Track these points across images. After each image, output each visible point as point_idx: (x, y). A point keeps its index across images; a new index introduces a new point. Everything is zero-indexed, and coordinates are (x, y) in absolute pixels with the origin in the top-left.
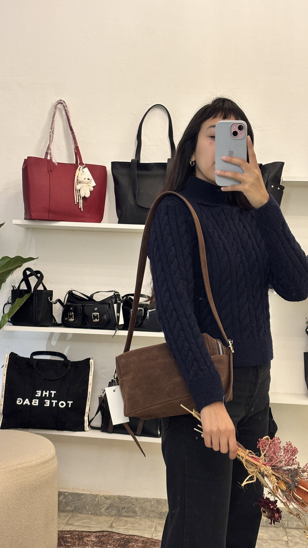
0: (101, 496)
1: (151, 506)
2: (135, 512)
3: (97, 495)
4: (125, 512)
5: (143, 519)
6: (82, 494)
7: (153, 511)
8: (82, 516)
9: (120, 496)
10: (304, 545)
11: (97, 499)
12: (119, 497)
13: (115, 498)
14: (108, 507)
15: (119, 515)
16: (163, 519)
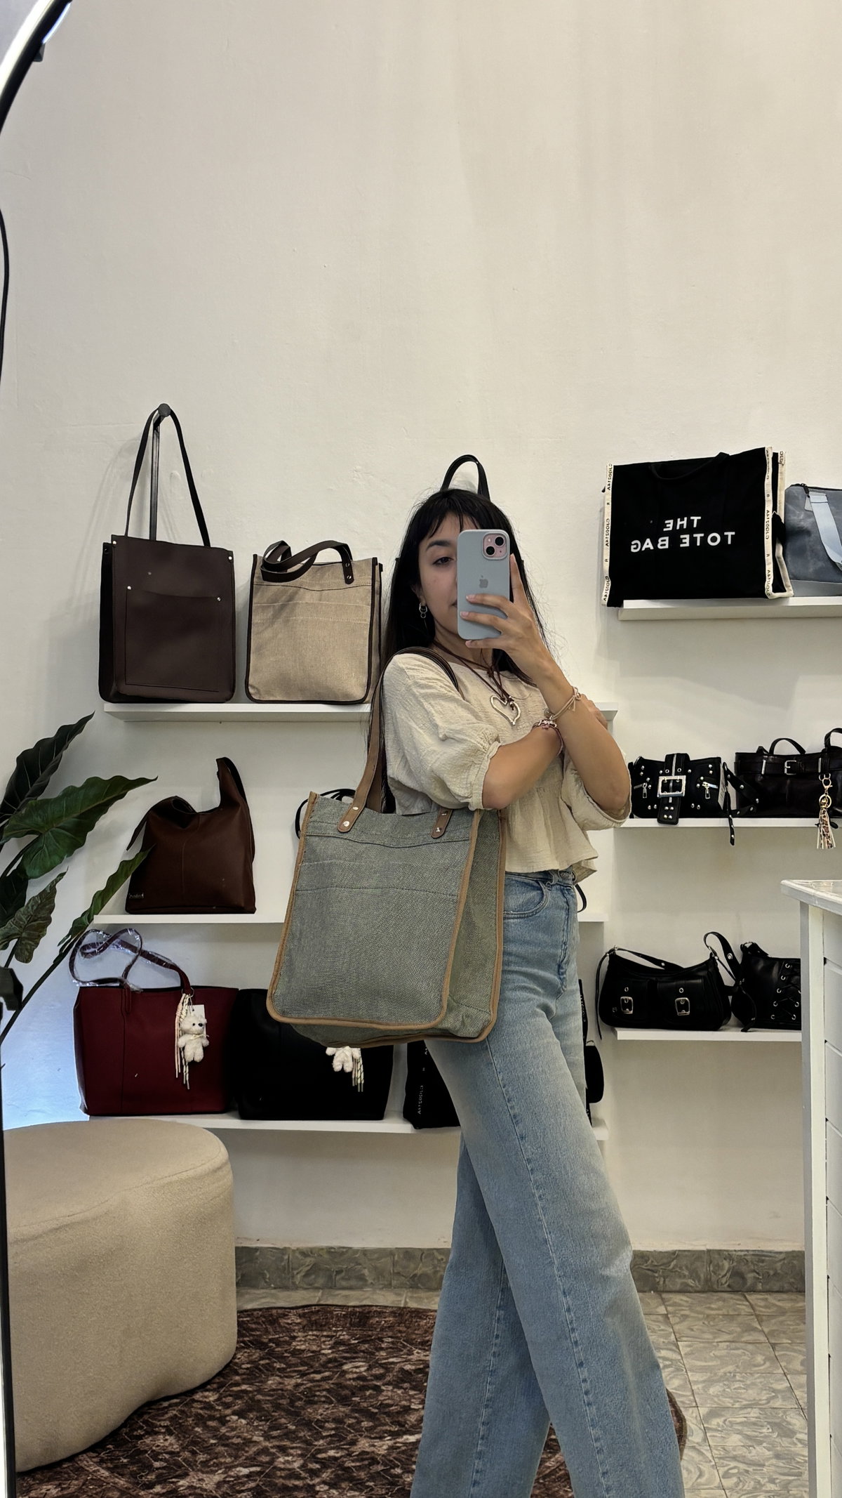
0: (294, 1251)
1: (394, 1264)
2: (362, 1278)
3: (285, 1249)
4: (343, 1279)
5: (378, 1291)
6: (256, 1249)
7: (399, 1273)
8: (257, 1291)
9: (332, 1248)
10: (699, 1319)
12: (330, 1251)
13: (320, 1253)
14: (308, 1271)
15: (331, 1288)
16: (418, 1288)
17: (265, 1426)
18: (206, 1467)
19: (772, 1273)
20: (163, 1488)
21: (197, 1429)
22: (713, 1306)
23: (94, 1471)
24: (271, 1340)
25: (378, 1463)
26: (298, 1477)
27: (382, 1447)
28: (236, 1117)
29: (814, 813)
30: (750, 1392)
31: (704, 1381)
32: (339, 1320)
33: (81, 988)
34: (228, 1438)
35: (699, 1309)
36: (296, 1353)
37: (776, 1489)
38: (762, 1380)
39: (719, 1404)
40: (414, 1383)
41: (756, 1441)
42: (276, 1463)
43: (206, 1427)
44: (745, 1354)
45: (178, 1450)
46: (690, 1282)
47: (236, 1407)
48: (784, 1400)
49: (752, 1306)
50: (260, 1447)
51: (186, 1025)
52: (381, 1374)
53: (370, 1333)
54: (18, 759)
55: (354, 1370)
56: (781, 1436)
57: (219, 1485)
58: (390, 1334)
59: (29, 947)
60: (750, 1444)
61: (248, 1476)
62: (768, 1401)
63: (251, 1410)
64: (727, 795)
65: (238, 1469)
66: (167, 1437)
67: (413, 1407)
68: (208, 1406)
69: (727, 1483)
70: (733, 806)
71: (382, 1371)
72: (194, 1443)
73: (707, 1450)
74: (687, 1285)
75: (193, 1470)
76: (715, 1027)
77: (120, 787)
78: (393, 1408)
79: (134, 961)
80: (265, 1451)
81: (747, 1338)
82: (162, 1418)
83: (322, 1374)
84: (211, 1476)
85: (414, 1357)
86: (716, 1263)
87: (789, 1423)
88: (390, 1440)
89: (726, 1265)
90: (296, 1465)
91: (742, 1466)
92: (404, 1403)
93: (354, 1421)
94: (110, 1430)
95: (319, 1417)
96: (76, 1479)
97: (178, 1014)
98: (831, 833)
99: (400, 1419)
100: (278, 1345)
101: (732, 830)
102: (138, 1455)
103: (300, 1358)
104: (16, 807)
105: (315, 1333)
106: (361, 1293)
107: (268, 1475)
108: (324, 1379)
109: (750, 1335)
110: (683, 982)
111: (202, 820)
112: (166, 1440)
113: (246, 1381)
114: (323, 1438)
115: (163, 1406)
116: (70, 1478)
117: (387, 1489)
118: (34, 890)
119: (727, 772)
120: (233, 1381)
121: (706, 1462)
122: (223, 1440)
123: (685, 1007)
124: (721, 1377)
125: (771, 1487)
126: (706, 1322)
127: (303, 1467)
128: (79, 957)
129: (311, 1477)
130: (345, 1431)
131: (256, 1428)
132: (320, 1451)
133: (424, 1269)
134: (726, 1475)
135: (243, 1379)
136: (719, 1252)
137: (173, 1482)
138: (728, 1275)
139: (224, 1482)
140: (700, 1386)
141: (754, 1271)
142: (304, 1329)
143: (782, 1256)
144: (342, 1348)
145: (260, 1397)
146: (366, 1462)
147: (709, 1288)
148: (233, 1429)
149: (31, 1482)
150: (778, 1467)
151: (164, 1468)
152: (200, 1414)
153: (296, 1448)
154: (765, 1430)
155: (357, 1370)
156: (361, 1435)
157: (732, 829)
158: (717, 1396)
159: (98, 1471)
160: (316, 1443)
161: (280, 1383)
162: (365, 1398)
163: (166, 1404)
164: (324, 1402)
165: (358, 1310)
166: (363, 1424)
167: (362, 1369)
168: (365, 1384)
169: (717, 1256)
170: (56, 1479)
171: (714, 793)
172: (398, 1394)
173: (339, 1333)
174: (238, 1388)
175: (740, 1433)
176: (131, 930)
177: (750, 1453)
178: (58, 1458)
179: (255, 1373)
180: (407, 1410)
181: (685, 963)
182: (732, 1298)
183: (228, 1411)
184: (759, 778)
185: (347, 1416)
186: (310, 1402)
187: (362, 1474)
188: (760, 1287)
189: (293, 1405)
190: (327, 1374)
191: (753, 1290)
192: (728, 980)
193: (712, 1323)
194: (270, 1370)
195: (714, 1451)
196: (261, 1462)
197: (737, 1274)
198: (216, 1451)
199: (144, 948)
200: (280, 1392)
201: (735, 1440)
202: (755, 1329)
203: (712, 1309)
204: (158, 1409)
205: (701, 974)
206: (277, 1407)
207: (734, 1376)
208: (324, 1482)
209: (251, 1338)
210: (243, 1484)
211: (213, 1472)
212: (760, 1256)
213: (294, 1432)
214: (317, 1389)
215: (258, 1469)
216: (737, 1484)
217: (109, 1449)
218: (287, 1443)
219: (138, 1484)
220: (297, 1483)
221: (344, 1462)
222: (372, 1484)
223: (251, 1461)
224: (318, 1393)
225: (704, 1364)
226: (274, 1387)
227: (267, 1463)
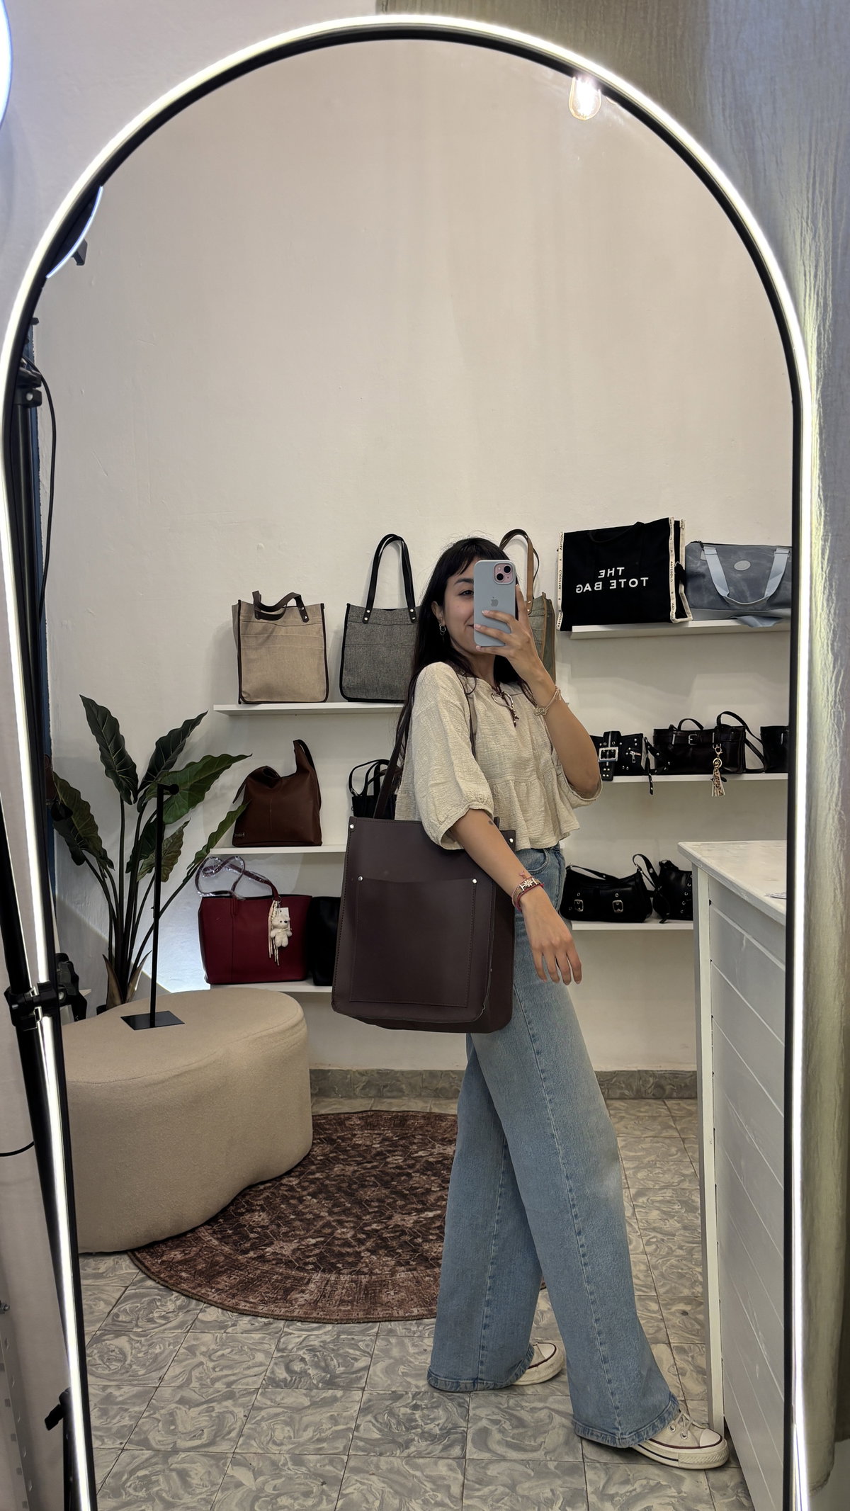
0: (354, 1072)
1: (423, 1081)
2: (401, 1090)
3: (348, 1071)
4: (389, 1091)
5: (412, 1100)
6: (329, 1071)
7: (426, 1087)
8: (330, 1100)
9: (380, 1070)
10: (632, 1120)
11: (349, 1076)
12: (379, 1072)
13: (373, 1073)
14: (364, 1085)
15: (380, 1097)
16: (439, 1097)
17: (329, 1204)
18: (287, 1237)
19: (683, 1085)
20: (255, 1254)
21: (282, 1206)
22: (642, 1110)
23: (208, 1241)
24: (338, 1137)
25: (406, 1234)
26: (350, 1246)
27: (409, 1221)
28: (311, 984)
29: (709, 770)
30: (666, 1176)
31: (633, 1168)
32: (386, 1122)
33: (203, 898)
34: (304, 1214)
35: (632, 1112)
36: (355, 1147)
37: (684, 1254)
38: (675, 1166)
39: (643, 1185)
40: (434, 1171)
41: (668, 1215)
42: (335, 1234)
43: (289, 1204)
44: (663, 1147)
45: (267, 1224)
46: (626, 1092)
47: (311, 1190)
48: (690, 1182)
49: (669, 1109)
50: (325, 1221)
51: (276, 922)
52: (412, 1164)
53: (407, 1131)
54: (156, 743)
55: (395, 1162)
56: (689, 1212)
57: (294, 1251)
58: (421, 1133)
59: (166, 871)
60: (665, 1217)
61: (315, 1245)
62: (680, 1182)
63: (320, 1192)
64: (648, 761)
65: (308, 1240)
66: (261, 1213)
67: (433, 1189)
68: (291, 1189)
69: (649, 1249)
70: (652, 766)
71: (413, 1162)
72: (280, 1218)
73: (635, 1223)
74: (623, 1094)
75: (276, 1238)
76: (641, 920)
77: (226, 761)
78: (419, 1190)
79: (239, 879)
80: (328, 1225)
81: (665, 1134)
82: (259, 1198)
83: (372, 1164)
84: (289, 1244)
85: (436, 1151)
86: (644, 1079)
87: (693, 1201)
88: (415, 1215)
89: (651, 1080)
90: (349, 1235)
91: (660, 1236)
92: (426, 1186)
93: (391, 1200)
94: (220, 1208)
95: (368, 1198)
96: (196, 1247)
97: (270, 914)
98: (721, 785)
99: (424, 1199)
100: (343, 1141)
101: (651, 786)
102: (240, 1228)
103: (358, 1151)
104: (156, 776)
105: (369, 1131)
106: (401, 1101)
107: (329, 1244)
108: (373, 1167)
109: (667, 1131)
110: (618, 890)
111: (284, 782)
112: (260, 1216)
113: (319, 1170)
114: (369, 1213)
115: (259, 1189)
116: (191, 1246)
117: (411, 1255)
118: (169, 832)
119: (647, 744)
120: (309, 1170)
121: (634, 1232)
122: (299, 1214)
123: (620, 906)
124: (646, 1164)
125: (680, 1252)
126: (637, 1122)
127: (353, 1237)
128: (202, 876)
129: (359, 1245)
130: (384, 1208)
131: (323, 1206)
132: (366, 1225)
133: (443, 1085)
134: (648, 1243)
135: (317, 1168)
136: (646, 1072)
137: (262, 1249)
138: (653, 1087)
139: (298, 1249)
140: (631, 1172)
141: (670, 1084)
142: (362, 1128)
143: (689, 1074)
144: (387, 1143)
145: (327, 1182)
146: (398, 1234)
147: (639, 1096)
148: (307, 1207)
149: (164, 1249)
150: (685, 1236)
151: (257, 1238)
152: (285, 1195)
153: (350, 1221)
154: (676, 1207)
155: (396, 1162)
156: (396, 1212)
157: (651, 783)
158: (643, 1180)
159: (211, 1240)
160: (364, 1218)
161: (343, 1170)
162: (400, 1182)
163: (262, 1187)
164: (371, 1186)
165: (399, 1114)
166: (397, 1203)
167: (400, 1161)
168: (401, 1171)
169: (645, 1074)
170: (181, 1246)
171: (638, 758)
172: (423, 1179)
173: (386, 1132)
174: (313, 1177)
175: (658, 1209)
176: (237, 857)
177: (665, 1225)
178: (184, 1231)
179: (326, 1163)
180: (429, 1191)
181: (619, 877)
182: (655, 1103)
183: (305, 1193)
184: (671, 748)
185: (387, 1197)
186: (363, 1186)
187: (394, 1243)
188: (675, 1095)
189: (351, 1188)
190: (375, 1164)
191: (670, 1097)
192: (649, 886)
193: (640, 1122)
194: (337, 1160)
195: (640, 1224)
196: (325, 1233)
197: (658, 1086)
198: (294, 1225)
199: (246, 869)
200: (342, 1177)
201: (655, 1214)
202: (671, 1127)
203: (641, 1112)
204: (256, 1191)
205: (632, 883)
206: (339, 1189)
207: (656, 1163)
208: (368, 1250)
209: (325, 1135)
210: (311, 1251)
211: (291, 1241)
212: (675, 1074)
213: (349, 1209)
214: (367, 1175)
215: (322, 1239)
216: (656, 1250)
217: (220, 1222)
218: (343, 1218)
219: (238, 1250)
220: (348, 1250)
221: (383, 1233)
222: (400, 1251)
223: (318, 1233)
224: (368, 1179)
225: (632, 1154)
226: (338, 1173)
227: (329, 1234)
